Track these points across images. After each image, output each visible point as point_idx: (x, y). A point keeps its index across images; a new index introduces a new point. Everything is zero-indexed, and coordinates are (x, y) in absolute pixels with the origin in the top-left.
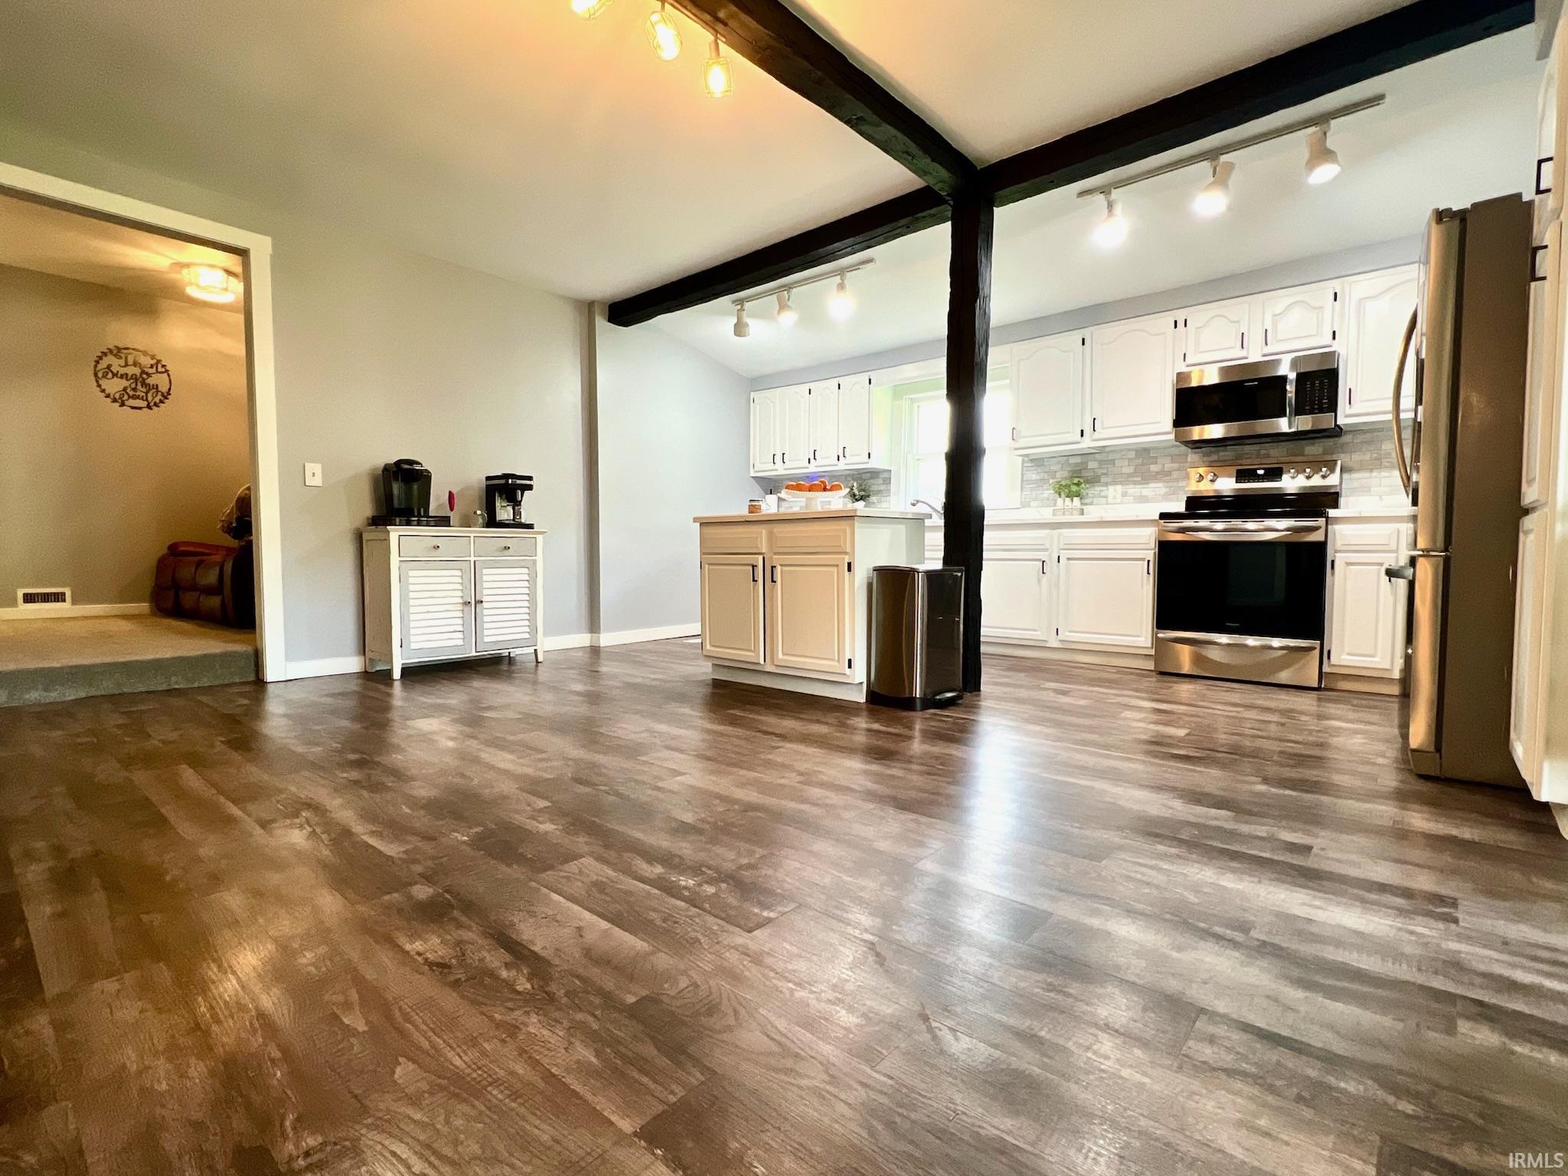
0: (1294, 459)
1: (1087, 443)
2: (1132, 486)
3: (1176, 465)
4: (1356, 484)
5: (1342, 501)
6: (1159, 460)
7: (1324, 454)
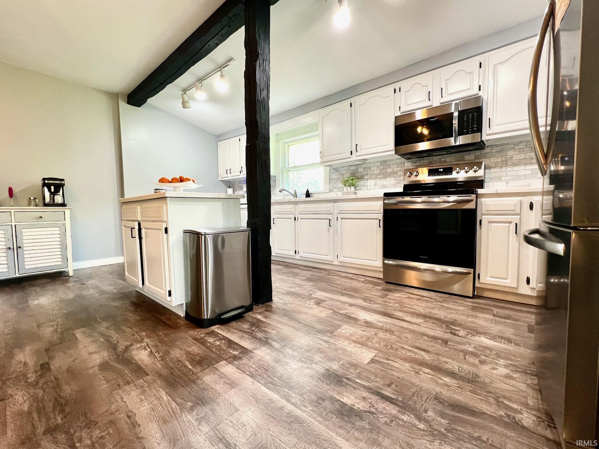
0: (458, 163)
1: (354, 158)
2: (379, 180)
3: (399, 169)
4: (493, 175)
5: (486, 185)
6: (391, 166)
7: (476, 158)
